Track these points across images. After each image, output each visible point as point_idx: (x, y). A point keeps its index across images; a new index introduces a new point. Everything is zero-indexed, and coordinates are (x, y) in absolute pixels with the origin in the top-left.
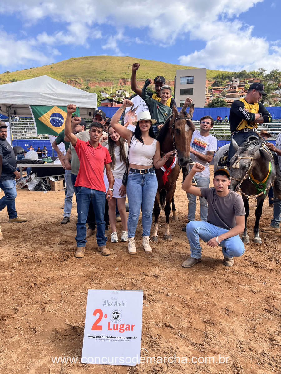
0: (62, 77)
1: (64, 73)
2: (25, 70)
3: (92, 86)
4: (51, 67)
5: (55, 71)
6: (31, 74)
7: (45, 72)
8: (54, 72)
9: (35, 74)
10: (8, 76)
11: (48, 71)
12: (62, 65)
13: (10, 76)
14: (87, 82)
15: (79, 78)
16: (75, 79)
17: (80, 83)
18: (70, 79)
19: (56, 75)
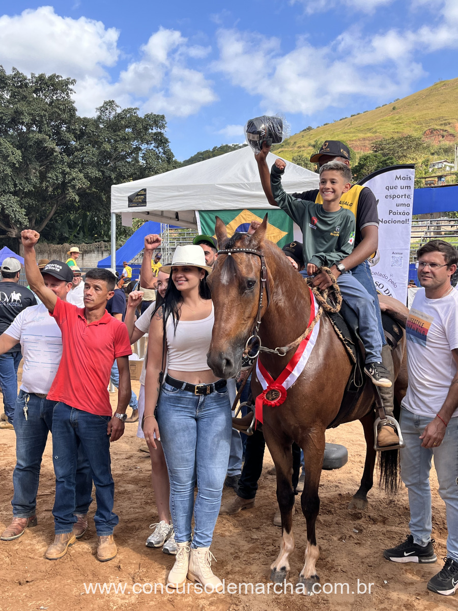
0: (414, 125)
1: (419, 116)
2: (341, 120)
4: (392, 107)
5: (400, 115)
6: (350, 126)
7: (379, 120)
8: (397, 117)
9: (360, 125)
10: (308, 137)
11: (385, 118)
12: (415, 101)
13: (312, 136)
15: (451, 123)
16: (441, 125)
17: (453, 132)
18: (430, 127)
19: (402, 123)
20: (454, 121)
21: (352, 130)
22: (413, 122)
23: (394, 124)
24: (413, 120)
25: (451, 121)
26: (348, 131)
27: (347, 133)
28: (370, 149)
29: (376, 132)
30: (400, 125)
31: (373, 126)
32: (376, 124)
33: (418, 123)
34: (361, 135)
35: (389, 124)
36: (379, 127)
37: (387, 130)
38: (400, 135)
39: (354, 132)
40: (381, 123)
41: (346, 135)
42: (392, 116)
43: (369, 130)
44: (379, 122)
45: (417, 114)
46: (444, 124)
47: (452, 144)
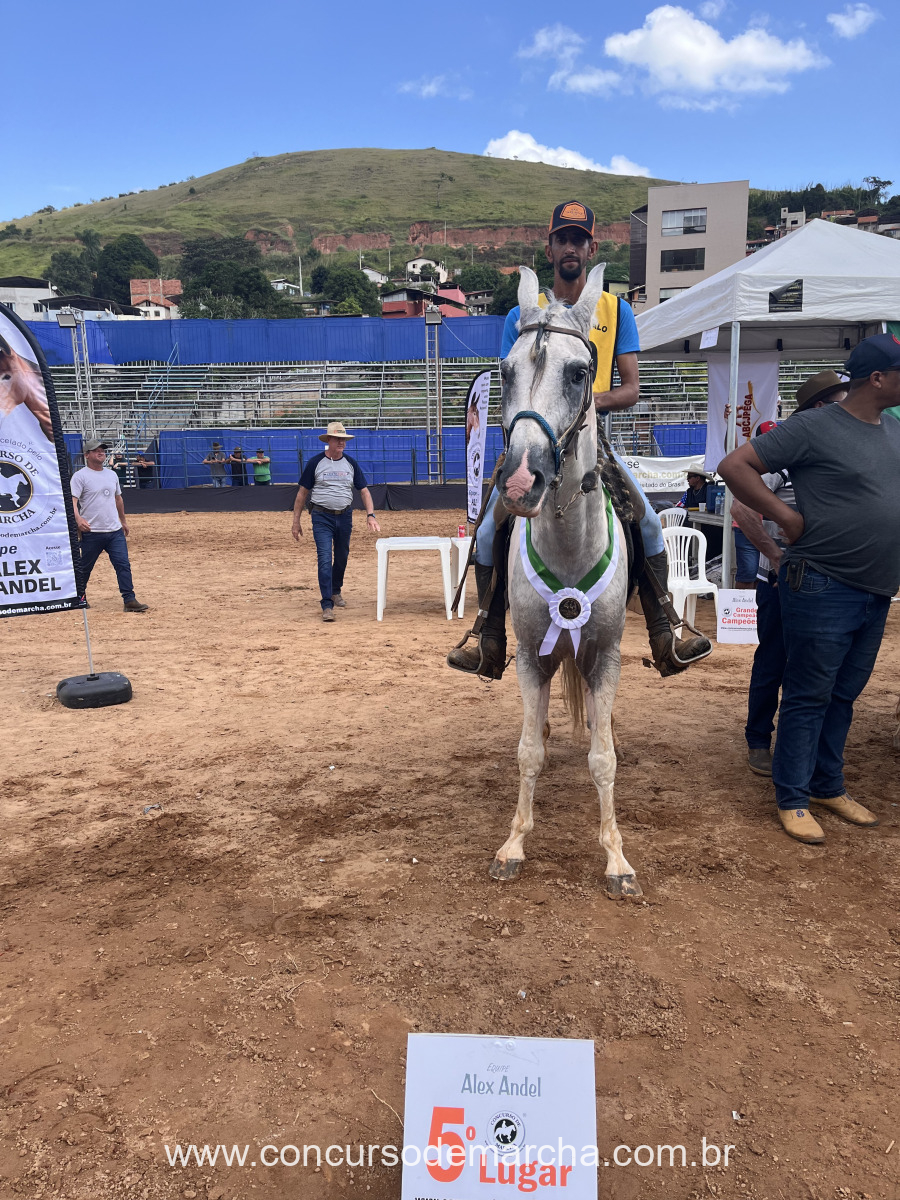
0: (227, 221)
1: (232, 208)
3: (326, 247)
4: (188, 189)
5: (203, 204)
6: (125, 213)
9: (140, 212)
10: (51, 223)
11: (182, 204)
12: (223, 183)
14: (307, 237)
15: (281, 224)
16: (267, 225)
17: (286, 238)
18: (252, 227)
19: (208, 216)
20: (285, 221)
21: (129, 219)
22: (225, 217)
23: (197, 216)
24: (225, 213)
25: (280, 221)
27: (121, 222)
28: (166, 253)
29: (168, 226)
30: (206, 218)
31: (164, 216)
32: (168, 214)
33: (231, 218)
34: (147, 230)
35: (188, 215)
36: (173, 219)
37: (188, 223)
38: (207, 234)
39: (134, 223)
40: (176, 212)
41: (121, 226)
42: (191, 203)
43: (156, 222)
44: (172, 210)
45: (230, 205)
46: (271, 224)
47: (286, 255)
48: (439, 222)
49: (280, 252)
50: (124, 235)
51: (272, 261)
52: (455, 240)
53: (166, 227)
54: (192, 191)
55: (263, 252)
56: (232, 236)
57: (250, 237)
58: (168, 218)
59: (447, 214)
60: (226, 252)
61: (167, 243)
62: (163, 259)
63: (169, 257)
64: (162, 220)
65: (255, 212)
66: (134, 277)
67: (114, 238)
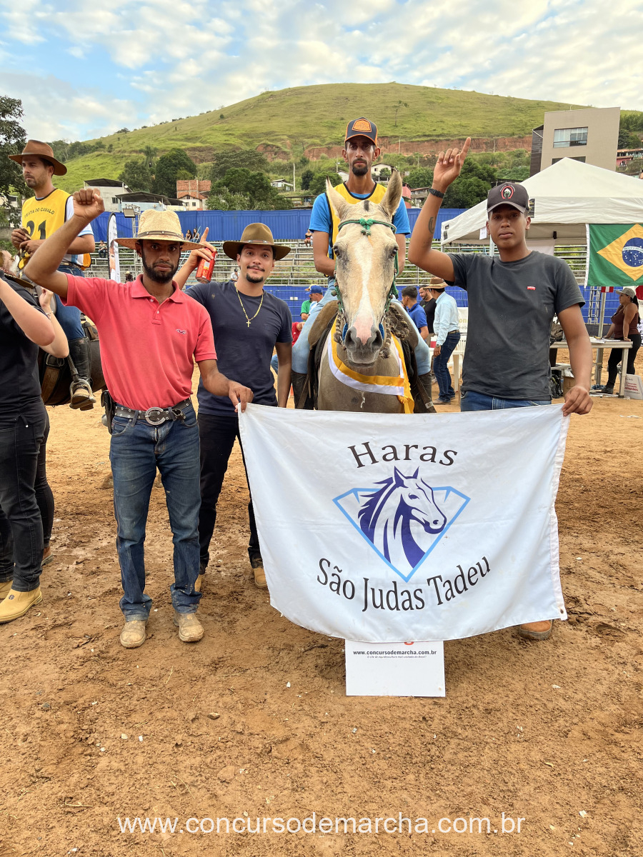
0: (245, 138)
2: (161, 124)
3: (313, 156)
4: (219, 115)
5: (229, 125)
6: (175, 133)
7: (207, 128)
8: (227, 128)
9: (186, 132)
10: (126, 140)
11: (215, 126)
12: (244, 110)
13: (130, 140)
14: (300, 149)
15: (283, 139)
16: (273, 140)
17: (286, 150)
18: (262, 142)
19: (232, 135)
20: (285, 137)
21: (178, 137)
22: (244, 135)
23: (224, 135)
24: (244, 132)
25: (282, 137)
26: (174, 137)
27: (173, 140)
28: (202, 161)
29: (204, 142)
30: (230, 136)
31: (202, 135)
32: (205, 133)
33: (247, 135)
34: (190, 145)
35: (219, 134)
36: (208, 137)
37: (217, 139)
38: (231, 148)
39: (182, 140)
40: (210, 132)
41: (173, 142)
42: (221, 125)
43: (197, 139)
44: (208, 130)
45: (248, 126)
46: (276, 139)
47: (285, 162)
48: (396, 137)
49: (281, 160)
50: (174, 149)
51: (275, 167)
52: (407, 150)
53: (202, 142)
54: (222, 117)
55: (269, 160)
56: (248, 148)
57: (261, 150)
58: (204, 136)
59: (402, 131)
60: (243, 160)
61: (203, 154)
62: (200, 166)
63: (205, 164)
64: (200, 137)
65: (265, 131)
66: (179, 179)
67: (168, 151)
